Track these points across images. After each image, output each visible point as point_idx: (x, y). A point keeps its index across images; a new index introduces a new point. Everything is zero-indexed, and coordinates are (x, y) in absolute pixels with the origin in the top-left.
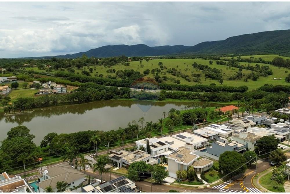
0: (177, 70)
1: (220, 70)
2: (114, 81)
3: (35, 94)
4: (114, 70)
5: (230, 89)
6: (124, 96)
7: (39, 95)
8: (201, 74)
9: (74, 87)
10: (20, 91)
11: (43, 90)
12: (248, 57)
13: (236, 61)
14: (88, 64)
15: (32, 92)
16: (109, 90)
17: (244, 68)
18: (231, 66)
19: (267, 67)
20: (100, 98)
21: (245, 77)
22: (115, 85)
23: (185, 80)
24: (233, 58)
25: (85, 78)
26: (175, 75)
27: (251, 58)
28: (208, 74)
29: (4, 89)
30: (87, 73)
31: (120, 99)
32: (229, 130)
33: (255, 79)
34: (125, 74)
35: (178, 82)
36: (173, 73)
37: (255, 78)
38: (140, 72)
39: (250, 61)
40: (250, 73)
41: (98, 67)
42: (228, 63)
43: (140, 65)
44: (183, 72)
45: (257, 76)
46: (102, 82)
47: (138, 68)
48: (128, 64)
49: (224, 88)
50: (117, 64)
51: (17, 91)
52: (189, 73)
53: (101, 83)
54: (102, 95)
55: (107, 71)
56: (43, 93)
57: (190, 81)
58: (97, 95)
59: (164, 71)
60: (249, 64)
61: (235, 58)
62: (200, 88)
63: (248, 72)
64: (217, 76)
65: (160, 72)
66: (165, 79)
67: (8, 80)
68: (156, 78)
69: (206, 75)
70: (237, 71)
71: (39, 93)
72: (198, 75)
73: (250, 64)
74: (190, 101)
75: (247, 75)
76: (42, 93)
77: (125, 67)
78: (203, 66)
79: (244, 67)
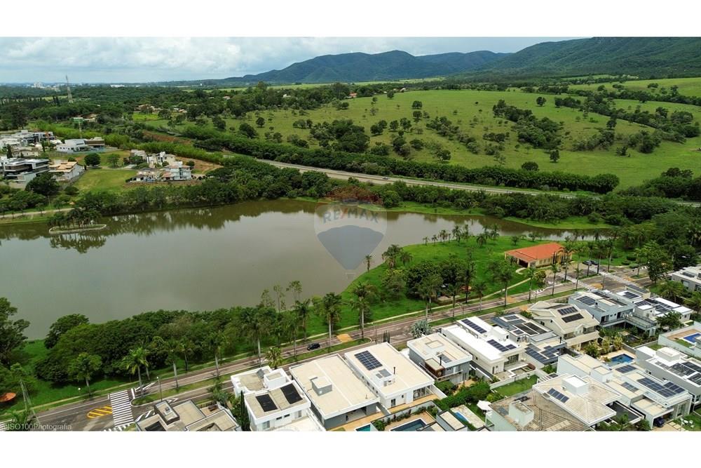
0: (450, 123)
1: (559, 123)
2: (298, 151)
3: (127, 181)
4: (309, 122)
5: (570, 182)
6: (308, 192)
7: (136, 183)
8: (508, 133)
9: (211, 165)
10: (101, 172)
11: (145, 173)
12: (643, 85)
13: (608, 96)
14: (259, 106)
15: (123, 176)
16: (279, 176)
17: (625, 118)
18: (591, 111)
19: (686, 116)
20: (257, 194)
21: (621, 141)
22: (300, 161)
23: (465, 148)
24: (603, 86)
25: (240, 142)
26: (444, 134)
27: (649, 87)
28: (525, 133)
29: (67, 169)
30: (250, 130)
31: (300, 199)
32: (511, 347)
33: (647, 149)
34: (331, 132)
35: (446, 156)
36: (440, 129)
37: (648, 147)
38: (363, 128)
39: (643, 98)
40: (635, 133)
41: (279, 113)
42: (585, 103)
43: (370, 109)
44: (465, 130)
45: (652, 142)
46: (274, 153)
47: (364, 116)
48: (345, 106)
49: (555, 178)
50: (322, 105)
51: (95, 172)
52: (478, 132)
53: (271, 155)
54: (262, 188)
55: (294, 125)
56: (145, 178)
57: (476, 153)
58: (251, 189)
59: (422, 124)
60: (639, 107)
61: (609, 87)
62: (491, 177)
63: (632, 130)
64: (548, 140)
65: (410, 128)
66: (417, 145)
67: (87, 145)
68: (394, 145)
69: (521, 137)
70: (601, 126)
71: (135, 179)
72: (500, 138)
73: (642, 105)
74: (458, 213)
75: (626, 139)
76: (142, 179)
77: (339, 111)
78: (519, 112)
79: (623, 114)
